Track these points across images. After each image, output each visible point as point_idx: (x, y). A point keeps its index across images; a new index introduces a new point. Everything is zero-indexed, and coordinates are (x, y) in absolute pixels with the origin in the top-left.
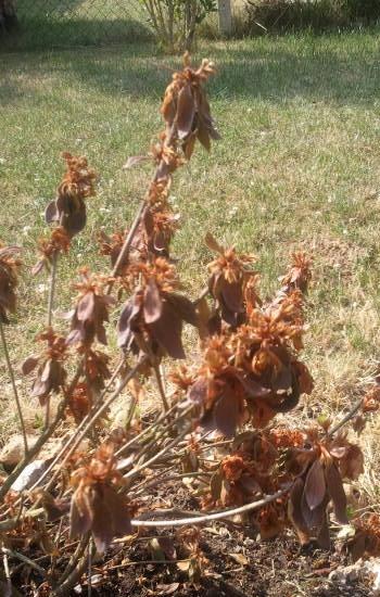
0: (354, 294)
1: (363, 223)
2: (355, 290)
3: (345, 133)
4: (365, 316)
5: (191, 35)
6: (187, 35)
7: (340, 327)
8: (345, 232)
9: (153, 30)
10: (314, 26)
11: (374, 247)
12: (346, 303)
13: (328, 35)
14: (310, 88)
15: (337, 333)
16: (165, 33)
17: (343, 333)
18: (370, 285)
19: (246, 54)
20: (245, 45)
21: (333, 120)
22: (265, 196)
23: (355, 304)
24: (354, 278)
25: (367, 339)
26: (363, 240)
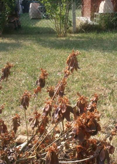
0: (107, 102)
1: (110, 83)
2: (108, 101)
3: (105, 60)
4: (110, 108)
5: (65, 32)
6: (64, 32)
7: (103, 110)
8: (105, 85)
9: (56, 31)
10: (97, 31)
11: (113, 90)
12: (105, 104)
13: (101, 33)
14: (96, 47)
15: (103, 112)
16: (59, 31)
17: (104, 112)
18: (112, 100)
19: (80, 37)
20: (79, 35)
21: (102, 56)
22: (84, 75)
23: (108, 105)
24: (107, 98)
25: (111, 114)
26: (110, 88)
